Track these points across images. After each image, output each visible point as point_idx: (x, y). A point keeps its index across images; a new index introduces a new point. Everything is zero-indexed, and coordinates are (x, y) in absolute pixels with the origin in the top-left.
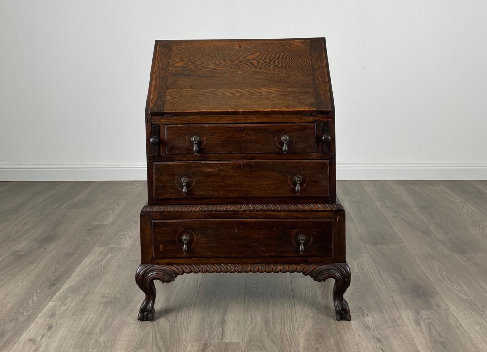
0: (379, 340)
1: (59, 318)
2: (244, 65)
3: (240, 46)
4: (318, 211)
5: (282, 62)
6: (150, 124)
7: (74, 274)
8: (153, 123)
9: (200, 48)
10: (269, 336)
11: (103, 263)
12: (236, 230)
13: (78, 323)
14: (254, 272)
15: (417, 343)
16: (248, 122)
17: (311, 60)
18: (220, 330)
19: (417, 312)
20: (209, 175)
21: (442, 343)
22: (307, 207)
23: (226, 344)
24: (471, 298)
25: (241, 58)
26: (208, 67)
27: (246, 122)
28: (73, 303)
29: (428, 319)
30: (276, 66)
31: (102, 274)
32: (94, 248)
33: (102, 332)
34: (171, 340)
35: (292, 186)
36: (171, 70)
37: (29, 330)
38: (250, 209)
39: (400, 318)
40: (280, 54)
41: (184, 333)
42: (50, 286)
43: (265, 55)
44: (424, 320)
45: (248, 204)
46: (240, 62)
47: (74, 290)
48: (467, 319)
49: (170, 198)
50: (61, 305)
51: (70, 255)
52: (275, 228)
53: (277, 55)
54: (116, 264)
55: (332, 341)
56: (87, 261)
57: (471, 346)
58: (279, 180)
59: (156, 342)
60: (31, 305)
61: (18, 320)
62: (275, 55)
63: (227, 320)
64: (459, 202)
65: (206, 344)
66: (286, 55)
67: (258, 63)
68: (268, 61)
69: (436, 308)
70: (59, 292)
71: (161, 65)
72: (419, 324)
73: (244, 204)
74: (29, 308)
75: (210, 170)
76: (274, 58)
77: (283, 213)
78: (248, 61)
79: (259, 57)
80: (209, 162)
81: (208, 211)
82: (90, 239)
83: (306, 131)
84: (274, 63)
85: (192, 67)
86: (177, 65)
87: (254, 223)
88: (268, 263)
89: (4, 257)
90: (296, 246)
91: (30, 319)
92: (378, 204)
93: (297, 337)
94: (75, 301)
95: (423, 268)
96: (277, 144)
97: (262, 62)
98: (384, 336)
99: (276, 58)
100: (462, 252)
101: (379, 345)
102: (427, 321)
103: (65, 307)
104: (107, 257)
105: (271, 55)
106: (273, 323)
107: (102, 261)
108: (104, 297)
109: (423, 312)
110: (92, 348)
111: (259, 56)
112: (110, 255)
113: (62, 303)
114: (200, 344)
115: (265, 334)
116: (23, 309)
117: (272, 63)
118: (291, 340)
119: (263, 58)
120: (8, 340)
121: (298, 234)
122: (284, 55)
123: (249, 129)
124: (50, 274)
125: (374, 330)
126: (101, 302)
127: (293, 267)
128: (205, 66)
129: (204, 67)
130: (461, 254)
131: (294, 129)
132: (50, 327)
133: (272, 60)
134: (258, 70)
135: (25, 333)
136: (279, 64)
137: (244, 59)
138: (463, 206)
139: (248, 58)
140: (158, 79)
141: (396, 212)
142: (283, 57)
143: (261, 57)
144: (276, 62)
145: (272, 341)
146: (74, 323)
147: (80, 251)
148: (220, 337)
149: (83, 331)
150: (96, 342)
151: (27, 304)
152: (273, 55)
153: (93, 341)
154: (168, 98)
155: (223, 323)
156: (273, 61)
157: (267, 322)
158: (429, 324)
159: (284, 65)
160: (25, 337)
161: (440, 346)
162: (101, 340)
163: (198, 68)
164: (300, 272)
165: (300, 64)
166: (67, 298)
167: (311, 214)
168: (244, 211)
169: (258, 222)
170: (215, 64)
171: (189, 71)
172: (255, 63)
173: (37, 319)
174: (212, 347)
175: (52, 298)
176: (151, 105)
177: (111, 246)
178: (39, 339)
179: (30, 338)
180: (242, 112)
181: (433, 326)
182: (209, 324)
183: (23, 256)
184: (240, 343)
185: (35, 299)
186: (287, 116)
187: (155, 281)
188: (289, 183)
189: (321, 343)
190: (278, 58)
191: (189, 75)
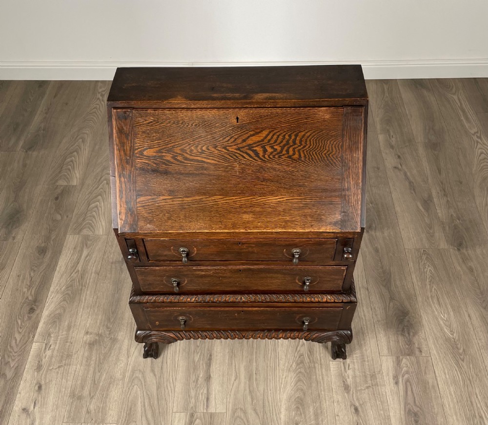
2: (245, 155)
3: (238, 119)
5: (299, 151)
10: (252, 401)
25: (240, 141)
26: (192, 158)
36: (139, 161)
40: (296, 136)
43: (275, 137)
46: (238, 149)
53: (293, 137)
62: (290, 136)
66: (306, 137)
67: (265, 151)
68: (278, 148)
76: (288, 142)
78: (250, 147)
79: (265, 141)
84: (288, 151)
85: (169, 157)
86: (145, 154)
97: (270, 150)
99: (291, 141)
111: (266, 137)
115: (248, 399)
117: (284, 152)
119: (271, 142)
122: (304, 135)
128: (188, 156)
129: (186, 159)
133: (284, 146)
134: (264, 165)
136: (294, 154)
137: (244, 144)
139: (249, 142)
142: (301, 141)
143: (269, 141)
144: (291, 153)
145: (255, 410)
152: (287, 137)
154: (141, 211)
156: (286, 148)
159: (302, 155)
163: (178, 160)
165: (325, 154)
170: (202, 151)
171: (166, 165)
172: (259, 149)
190: (294, 143)
191: (166, 173)
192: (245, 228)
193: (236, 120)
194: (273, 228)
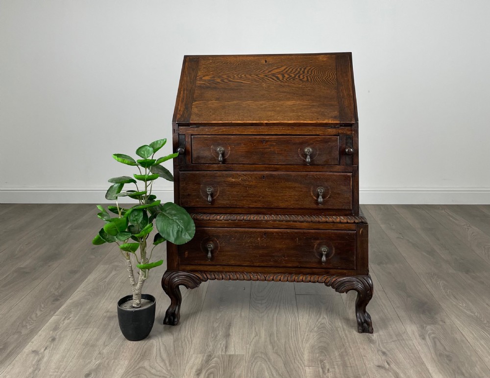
0: (384, 353)
1: (63, 331)
2: (269, 79)
3: (266, 61)
4: (340, 222)
5: (307, 77)
6: (177, 134)
7: (78, 290)
8: (180, 133)
9: (227, 63)
10: (273, 349)
11: (107, 280)
12: (259, 239)
13: (82, 336)
14: (277, 281)
15: (422, 356)
16: (272, 134)
17: (336, 74)
18: (224, 342)
19: (423, 327)
20: (232, 185)
21: (448, 356)
22: (330, 219)
23: (230, 356)
24: (476, 314)
25: (267, 72)
26: (233, 80)
27: (270, 133)
28: (77, 318)
29: (433, 333)
30: (301, 80)
31: (106, 290)
32: (99, 266)
33: (106, 344)
34: (175, 351)
35: (315, 198)
36: (198, 83)
37: (33, 342)
38: (273, 219)
39: (405, 332)
40: (305, 69)
41: (188, 346)
42: (54, 301)
43: (291, 69)
44: (429, 335)
45: (271, 214)
46: (266, 76)
47: (78, 305)
48: (473, 334)
49: (196, 206)
50: (64, 319)
51: (74, 272)
52: (297, 239)
53: (303, 70)
54: (120, 281)
55: (337, 353)
56: (91, 278)
57: (477, 359)
58: (301, 191)
59: (160, 354)
60: (35, 319)
61: (21, 333)
62: (301, 69)
63: (231, 334)
64: (465, 225)
65: (210, 356)
66: (311, 69)
67: (284, 77)
68: (293, 75)
69: (441, 323)
70: (62, 307)
71: (188, 78)
72: (424, 339)
73: (267, 214)
74: (32, 321)
75: (234, 180)
76: (299, 72)
77: (305, 224)
78: (273, 75)
79: (284, 71)
80: (234, 172)
81: (232, 220)
82: (94, 257)
83: (329, 143)
84: (299, 77)
85: (219, 80)
86: (203, 78)
87: (277, 233)
88: (290, 273)
89: (8, 274)
90: (318, 257)
91: (33, 332)
92: (383, 226)
93: (302, 350)
94: (78, 315)
95: (428, 286)
96: (300, 155)
97: (286, 76)
98: (389, 349)
99: (301, 72)
100: (467, 272)
101: (383, 358)
102: (433, 335)
103: (69, 321)
104: (111, 275)
105: (297, 69)
106: (277, 336)
107: (106, 277)
108: (108, 312)
109: (429, 327)
110: (95, 359)
111: (285, 69)
112: (114, 273)
113: (65, 317)
114: (203, 356)
115: (269, 347)
116: (27, 323)
117: (297, 77)
118: (295, 353)
119: (288, 72)
120: (10, 352)
121: (320, 245)
122: (310, 69)
123: (272, 141)
124: (54, 290)
125: (379, 344)
126: (105, 317)
127: (316, 278)
128: (232, 80)
129: (230, 81)
130: (467, 273)
131: (317, 141)
132: (54, 339)
133: (297, 74)
134: (282, 84)
135: (28, 345)
136: (304, 78)
137: (270, 73)
138: (468, 228)
139: (273, 72)
140: (186, 92)
141: (400, 233)
142: (308, 72)
143: (287, 71)
144: (301, 77)
145: (277, 353)
146: (77, 335)
147: (84, 268)
148: (224, 349)
149: (86, 344)
150: (100, 353)
151: (30, 318)
152: (299, 69)
153: (97, 352)
154: (195, 110)
155: (227, 336)
156: (298, 75)
157: (271, 335)
158: (434, 338)
159: (309, 79)
160: (28, 348)
161: (445, 359)
162: (105, 351)
163: (225, 82)
164: (323, 283)
165: (325, 78)
166: (70, 312)
167: (333, 225)
168: (267, 221)
169: (281, 232)
170: (241, 77)
171: (216, 84)
172: (280, 77)
173: (40, 332)
174: (215, 359)
175: (55, 312)
176: (178, 116)
177: (116, 264)
178: (42, 350)
179: (33, 350)
180: (266, 123)
181: (438, 340)
182: (212, 337)
183: (26, 273)
184: (244, 355)
185: (39, 313)
186: (310, 128)
187: (180, 286)
188: (312, 194)
189: (326, 355)
190: (304, 72)
191: (215, 88)
192: (268, 120)
193: (265, 62)
194: (288, 120)
